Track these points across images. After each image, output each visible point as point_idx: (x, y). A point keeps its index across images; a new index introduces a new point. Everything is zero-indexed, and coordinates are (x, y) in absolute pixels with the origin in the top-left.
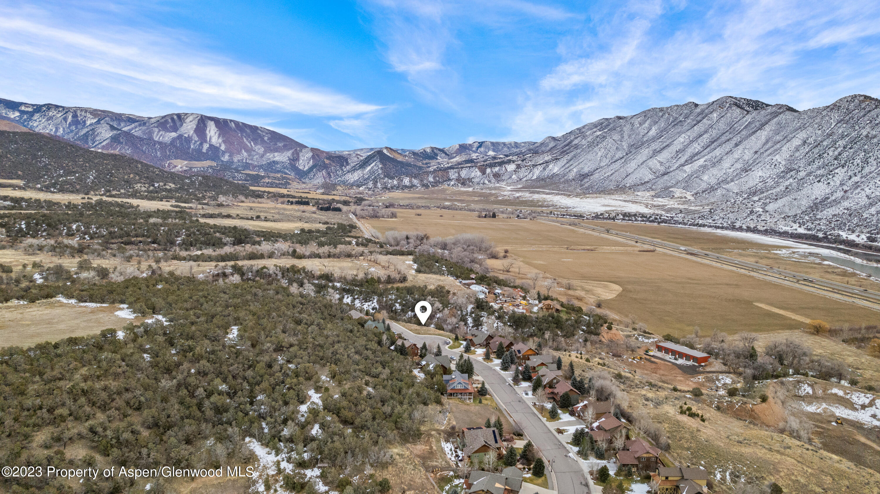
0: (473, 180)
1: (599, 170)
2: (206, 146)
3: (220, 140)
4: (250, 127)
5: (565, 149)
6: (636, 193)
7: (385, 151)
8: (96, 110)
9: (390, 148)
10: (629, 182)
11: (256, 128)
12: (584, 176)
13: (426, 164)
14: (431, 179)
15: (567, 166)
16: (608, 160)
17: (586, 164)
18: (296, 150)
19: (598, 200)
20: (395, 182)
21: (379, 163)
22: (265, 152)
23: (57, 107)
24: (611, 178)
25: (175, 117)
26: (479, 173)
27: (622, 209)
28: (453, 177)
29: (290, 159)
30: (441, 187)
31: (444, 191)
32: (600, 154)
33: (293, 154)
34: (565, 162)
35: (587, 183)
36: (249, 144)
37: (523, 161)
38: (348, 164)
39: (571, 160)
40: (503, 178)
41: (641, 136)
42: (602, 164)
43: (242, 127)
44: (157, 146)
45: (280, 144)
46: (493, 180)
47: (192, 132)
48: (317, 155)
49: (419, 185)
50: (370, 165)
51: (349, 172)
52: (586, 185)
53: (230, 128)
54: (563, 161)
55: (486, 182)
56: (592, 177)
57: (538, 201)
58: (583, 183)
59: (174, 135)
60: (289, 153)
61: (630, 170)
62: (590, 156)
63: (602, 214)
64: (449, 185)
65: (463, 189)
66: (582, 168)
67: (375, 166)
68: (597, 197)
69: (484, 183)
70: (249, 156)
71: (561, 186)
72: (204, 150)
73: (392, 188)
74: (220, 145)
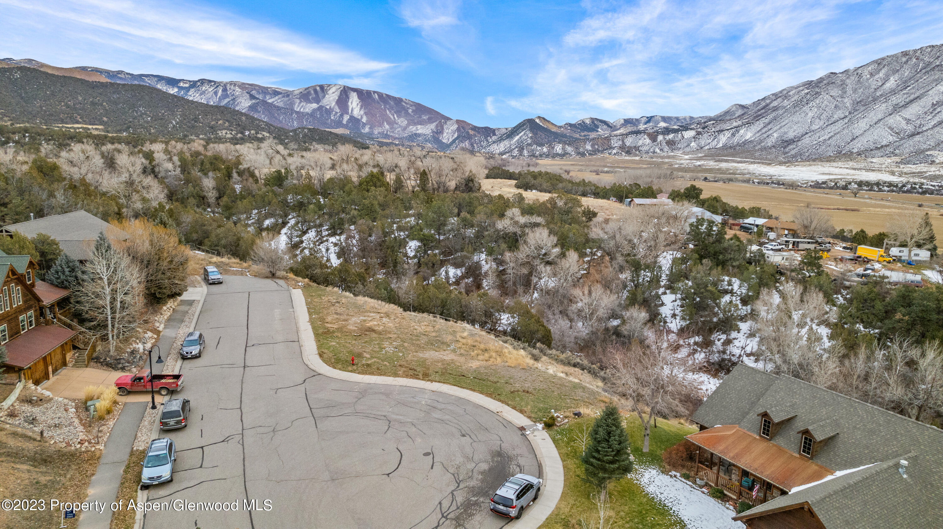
0: (640, 148)
1: (810, 134)
2: (346, 118)
3: (362, 112)
4: (394, 99)
5: (759, 113)
6: (870, 160)
7: (537, 121)
8: (243, 84)
9: (544, 118)
10: (857, 146)
11: (400, 100)
12: (787, 143)
13: (585, 136)
14: (589, 147)
15: (764, 131)
16: (822, 122)
17: (791, 128)
18: (440, 122)
19: (813, 168)
20: (545, 150)
21: (528, 132)
22: (408, 125)
23: (210, 81)
24: (829, 142)
25: (318, 88)
26: (648, 141)
27: (853, 177)
28: (616, 145)
29: (433, 132)
30: (600, 155)
31: (603, 159)
32: (810, 114)
33: (437, 126)
34: (762, 125)
35: (793, 150)
36: (392, 117)
37: (704, 128)
38: (494, 134)
39: (769, 123)
40: (679, 146)
41: (872, 90)
42: (814, 127)
43: (385, 98)
44: (295, 115)
45: (425, 117)
46: (666, 148)
47: (334, 104)
48: (463, 128)
49: (573, 153)
50: (518, 134)
51: (494, 142)
52: (793, 152)
53: (374, 99)
54: (759, 125)
55: (658, 150)
56: (799, 143)
57: (728, 169)
58: (787, 150)
59: (315, 106)
60: (433, 126)
61: (857, 132)
62: (795, 118)
63: (824, 183)
64: (610, 154)
65: (627, 158)
66: (786, 133)
67: (525, 135)
68: (810, 165)
69: (654, 152)
70: (391, 129)
71: (757, 154)
72: (345, 122)
73: (541, 156)
74: (362, 117)
